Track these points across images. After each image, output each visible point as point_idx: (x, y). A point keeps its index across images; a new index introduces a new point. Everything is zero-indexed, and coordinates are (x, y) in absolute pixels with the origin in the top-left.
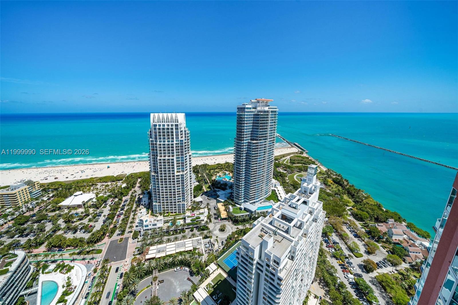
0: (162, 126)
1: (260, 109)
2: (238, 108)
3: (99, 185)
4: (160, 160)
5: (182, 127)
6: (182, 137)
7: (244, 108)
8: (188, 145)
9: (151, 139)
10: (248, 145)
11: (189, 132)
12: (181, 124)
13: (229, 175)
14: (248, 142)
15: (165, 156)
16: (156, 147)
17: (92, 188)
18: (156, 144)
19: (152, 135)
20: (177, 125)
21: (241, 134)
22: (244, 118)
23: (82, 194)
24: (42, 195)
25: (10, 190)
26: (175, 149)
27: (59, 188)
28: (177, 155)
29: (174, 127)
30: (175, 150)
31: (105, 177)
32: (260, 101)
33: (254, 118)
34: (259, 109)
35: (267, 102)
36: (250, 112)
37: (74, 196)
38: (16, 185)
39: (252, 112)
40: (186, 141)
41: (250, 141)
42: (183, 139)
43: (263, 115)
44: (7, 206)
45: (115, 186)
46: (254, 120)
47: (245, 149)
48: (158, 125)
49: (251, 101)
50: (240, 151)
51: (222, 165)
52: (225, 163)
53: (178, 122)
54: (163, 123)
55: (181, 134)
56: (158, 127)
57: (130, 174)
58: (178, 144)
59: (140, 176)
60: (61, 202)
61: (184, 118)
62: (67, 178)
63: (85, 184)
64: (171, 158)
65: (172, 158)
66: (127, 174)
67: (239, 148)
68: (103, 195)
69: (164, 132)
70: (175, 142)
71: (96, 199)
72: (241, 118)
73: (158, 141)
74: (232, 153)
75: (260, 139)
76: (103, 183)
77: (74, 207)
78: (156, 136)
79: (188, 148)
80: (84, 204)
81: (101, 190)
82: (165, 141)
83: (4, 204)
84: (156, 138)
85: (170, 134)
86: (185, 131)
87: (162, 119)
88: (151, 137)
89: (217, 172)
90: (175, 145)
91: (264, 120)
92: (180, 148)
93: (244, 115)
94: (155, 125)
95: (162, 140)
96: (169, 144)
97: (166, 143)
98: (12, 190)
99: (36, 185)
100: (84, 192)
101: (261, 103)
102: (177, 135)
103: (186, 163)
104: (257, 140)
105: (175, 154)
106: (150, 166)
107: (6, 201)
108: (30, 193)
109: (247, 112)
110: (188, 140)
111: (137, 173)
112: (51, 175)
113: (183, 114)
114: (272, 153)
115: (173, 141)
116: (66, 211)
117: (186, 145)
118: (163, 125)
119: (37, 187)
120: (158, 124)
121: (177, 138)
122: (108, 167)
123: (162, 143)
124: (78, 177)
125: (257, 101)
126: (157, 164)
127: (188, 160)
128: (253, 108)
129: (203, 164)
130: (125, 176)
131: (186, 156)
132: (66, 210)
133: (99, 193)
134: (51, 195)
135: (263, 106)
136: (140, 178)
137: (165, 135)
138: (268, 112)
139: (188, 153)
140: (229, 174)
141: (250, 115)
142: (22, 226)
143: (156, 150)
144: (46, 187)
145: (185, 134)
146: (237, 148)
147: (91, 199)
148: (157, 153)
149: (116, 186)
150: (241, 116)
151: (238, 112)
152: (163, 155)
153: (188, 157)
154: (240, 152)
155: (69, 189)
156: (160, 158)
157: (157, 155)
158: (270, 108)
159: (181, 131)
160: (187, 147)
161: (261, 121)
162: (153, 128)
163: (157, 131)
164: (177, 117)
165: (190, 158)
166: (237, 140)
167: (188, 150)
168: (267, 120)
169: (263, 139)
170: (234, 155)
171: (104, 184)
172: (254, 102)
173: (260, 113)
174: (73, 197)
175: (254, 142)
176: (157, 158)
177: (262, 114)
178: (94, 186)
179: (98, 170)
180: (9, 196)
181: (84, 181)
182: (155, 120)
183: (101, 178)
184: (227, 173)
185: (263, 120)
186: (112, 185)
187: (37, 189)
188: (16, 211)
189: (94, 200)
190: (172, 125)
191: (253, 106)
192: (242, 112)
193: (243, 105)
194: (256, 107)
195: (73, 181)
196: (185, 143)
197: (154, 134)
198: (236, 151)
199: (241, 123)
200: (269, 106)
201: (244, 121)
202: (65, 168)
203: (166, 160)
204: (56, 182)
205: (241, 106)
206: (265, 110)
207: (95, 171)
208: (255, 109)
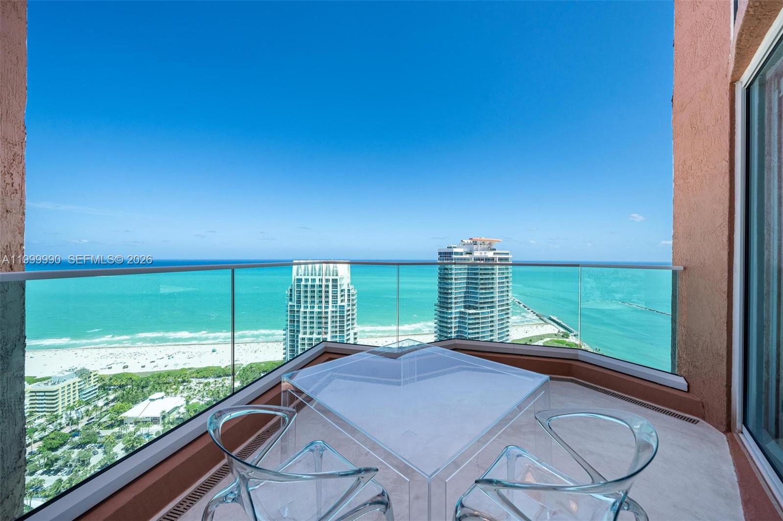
0: (310, 280)
1: (479, 255)
2: (440, 253)
3: (194, 381)
4: (303, 339)
5: (343, 284)
6: (342, 301)
7: (451, 253)
8: (353, 315)
9: (290, 303)
10: (460, 317)
11: (355, 292)
12: (342, 279)
14: (461, 313)
15: (312, 333)
16: (298, 317)
17: (181, 388)
18: (298, 311)
19: (293, 295)
20: (335, 281)
21: (446, 298)
22: (451, 270)
23: (162, 398)
24: (97, 396)
25: (50, 384)
26: (329, 320)
27: (127, 385)
28: (332, 332)
29: (330, 284)
30: (329, 323)
31: (206, 369)
32: (479, 242)
33: (468, 269)
34: (477, 254)
35: (490, 244)
36: (462, 259)
37: (150, 400)
38: (61, 375)
39: (465, 259)
40: (350, 308)
41: (463, 310)
42: (345, 304)
43: (484, 264)
44: (37, 414)
45: (221, 385)
46: (468, 273)
47: (454, 324)
48: (303, 280)
49: (462, 241)
50: (446, 327)
53: (337, 275)
54: (313, 277)
55: (342, 296)
56: (303, 283)
57: (249, 365)
58: (336, 312)
60: (125, 411)
61: (348, 270)
62: (143, 367)
63: (171, 379)
64: (322, 336)
65: (325, 337)
66: (242, 365)
67: (444, 322)
68: (198, 401)
69: (314, 291)
70: (330, 309)
71: (185, 408)
72: (447, 269)
73: (302, 306)
75: (481, 306)
76: (200, 379)
77: (146, 422)
78: (299, 297)
79: (353, 319)
80: (164, 417)
81: (196, 392)
82: (313, 307)
83: (34, 410)
84: (299, 302)
85: (323, 294)
86: (349, 290)
87: (312, 270)
88: (291, 300)
90: (330, 315)
91: (488, 274)
92: (338, 320)
93: (452, 264)
94: (299, 280)
95: (309, 305)
96: (320, 313)
97: (316, 310)
98: (54, 384)
99: (92, 378)
100: (167, 394)
101: (479, 246)
102: (335, 297)
104: (476, 308)
105: (330, 330)
106: (285, 351)
107: (39, 404)
108: (80, 390)
109: (455, 259)
110: (353, 305)
111: (260, 363)
112: (119, 360)
113: (347, 265)
114: (507, 334)
115: (327, 307)
116: (131, 428)
117: (349, 315)
118: (313, 280)
119: (93, 381)
120: (303, 278)
121: (335, 302)
122: (213, 351)
123: (308, 310)
124: (161, 367)
125: (473, 242)
126: (297, 347)
128: (467, 253)
130: (240, 368)
131: (349, 334)
132: (131, 426)
133: (192, 396)
134: (111, 397)
135: (484, 250)
136: (264, 372)
137: (314, 297)
138: (493, 259)
139: (352, 329)
141: (460, 264)
142: (53, 453)
143: (298, 322)
144: (107, 382)
145: (349, 295)
146: (440, 321)
147: (176, 408)
148: (298, 326)
149: (222, 386)
150: (446, 267)
151: (441, 260)
152: (308, 331)
153: (352, 337)
154: (446, 330)
155: (143, 387)
156: (304, 336)
157: (298, 331)
158: (497, 253)
159: (342, 291)
160: (350, 317)
162: (296, 284)
163: (302, 289)
164: (336, 269)
165: (355, 339)
166: (440, 307)
167: (353, 324)
168: (492, 274)
169: (488, 307)
170: (436, 334)
171: (202, 380)
172: (468, 244)
173: (478, 262)
174: (147, 401)
175: (471, 311)
176: (297, 336)
177: (482, 262)
178: (185, 384)
179: (195, 355)
180: (46, 394)
181: (169, 374)
182: (300, 271)
183: (200, 369)
185: (485, 274)
186: (216, 384)
187: (93, 384)
188: (49, 424)
189: (182, 410)
190: (327, 280)
191: (466, 250)
192: (448, 260)
193: (448, 247)
194: (471, 251)
195: (152, 373)
196: (348, 311)
197: (296, 294)
198: (438, 327)
199: (446, 279)
200: (495, 249)
201: (451, 274)
202: (143, 350)
203: (314, 340)
204: (123, 374)
205: (445, 249)
206: (488, 256)
207: (190, 356)
208: (470, 255)
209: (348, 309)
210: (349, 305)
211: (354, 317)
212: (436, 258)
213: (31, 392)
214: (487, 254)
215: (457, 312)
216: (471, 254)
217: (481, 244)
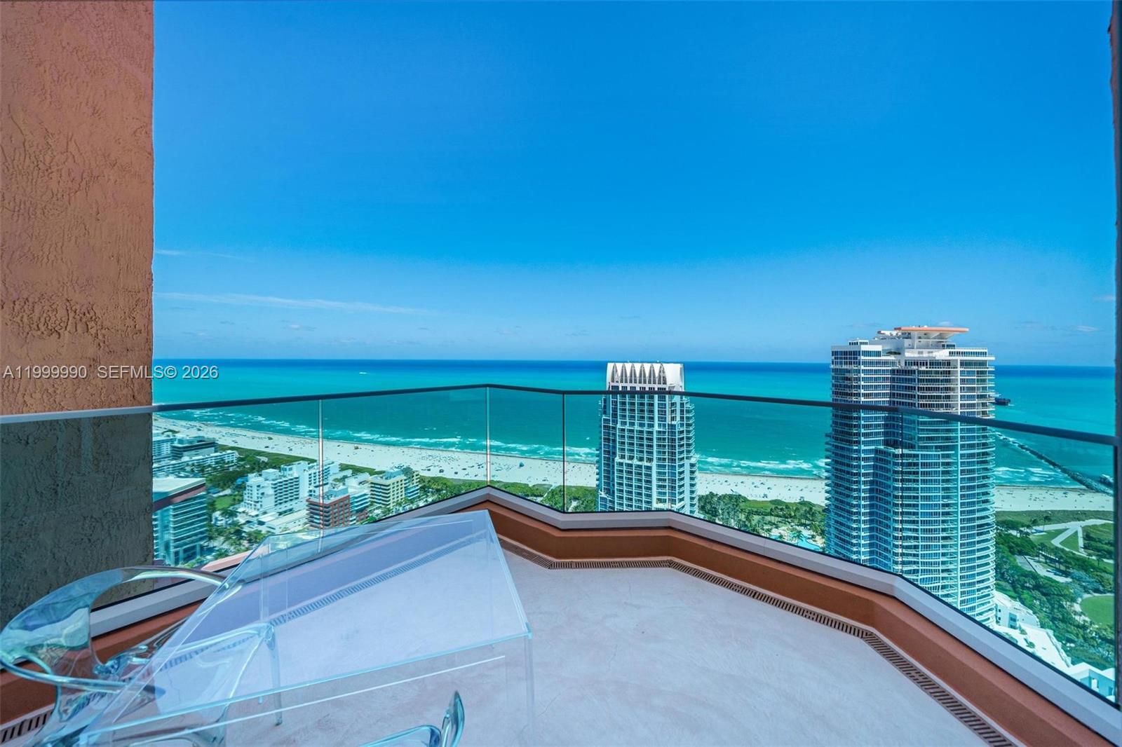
1: (916, 355)
2: (835, 353)
4: (621, 464)
6: (673, 419)
7: (857, 353)
8: (688, 438)
9: (604, 417)
10: (875, 459)
11: (691, 407)
12: (672, 388)
13: (811, 541)
14: (877, 451)
15: (631, 458)
16: (614, 435)
18: (614, 428)
19: (607, 407)
20: (662, 390)
21: (847, 425)
22: (858, 379)
24: (419, 497)
25: (384, 477)
26: (656, 443)
27: (442, 490)
28: (659, 459)
30: (655, 447)
31: (514, 485)
32: (915, 334)
33: (893, 380)
34: (910, 354)
35: (941, 336)
36: (878, 363)
38: (392, 471)
39: (885, 363)
40: (684, 429)
41: (882, 447)
42: (677, 422)
43: (927, 372)
44: (376, 504)
46: (892, 387)
47: (865, 468)
49: (879, 332)
50: (848, 473)
51: (787, 506)
52: (800, 503)
53: (665, 383)
54: (633, 384)
55: (673, 411)
57: (558, 487)
58: (664, 432)
59: (577, 496)
61: (681, 374)
62: (456, 473)
64: (645, 463)
65: (649, 464)
66: (551, 486)
67: (843, 464)
69: (634, 403)
70: (656, 428)
72: (848, 379)
73: (619, 421)
74: (820, 478)
75: (921, 444)
78: (615, 410)
79: (689, 445)
82: (632, 424)
83: (374, 500)
84: (615, 415)
85: (646, 408)
86: (682, 405)
87: (631, 376)
88: (605, 413)
89: (770, 523)
90: (655, 436)
91: (937, 389)
93: (858, 371)
94: (615, 388)
95: (628, 421)
96: (641, 432)
97: (637, 428)
98: (387, 479)
99: (415, 478)
101: (917, 341)
102: (662, 412)
103: (682, 483)
104: (912, 447)
105: (655, 456)
106: (598, 476)
107: (378, 495)
108: (406, 488)
109: (865, 363)
110: (688, 425)
111: (571, 487)
112: (437, 463)
113: (679, 366)
114: (984, 498)
115: (651, 426)
117: (682, 439)
118: (633, 388)
119: (415, 481)
120: (620, 385)
121: (662, 419)
122: (521, 465)
123: (627, 427)
125: (902, 334)
126: (613, 473)
127: (687, 475)
128: (890, 353)
129: (731, 493)
130: (548, 489)
131: (683, 465)
134: (430, 500)
135: (927, 347)
136: (576, 499)
137: (634, 410)
138: (948, 363)
139: (687, 458)
140: (813, 537)
141: (876, 371)
143: (614, 441)
144: (426, 483)
145: (682, 411)
146: (836, 462)
148: (614, 447)
150: (847, 375)
151: (837, 363)
152: (627, 454)
153: (687, 468)
154: (847, 476)
156: (621, 461)
157: (614, 454)
158: (958, 353)
160: (685, 442)
161: (919, 389)
162: (611, 392)
164: (664, 372)
165: (692, 472)
166: (836, 439)
167: (689, 452)
168: (947, 389)
169: (937, 447)
170: (829, 482)
172: (892, 337)
173: (915, 368)
175: (899, 451)
176: (613, 460)
177: (923, 368)
179: (504, 467)
180: (382, 487)
182: (616, 377)
183: (507, 483)
184: (806, 533)
185: (929, 389)
187: (415, 484)
190: (651, 390)
191: (886, 348)
192: (850, 363)
193: (850, 343)
194: (898, 349)
195: (464, 481)
196: (682, 432)
197: (611, 406)
198: (833, 470)
199: (847, 394)
200: (954, 346)
201: (858, 387)
202: (456, 455)
203: (634, 468)
204: (440, 478)
205: (844, 345)
206: (937, 358)
207: (498, 468)
208: (898, 356)
209: (681, 429)
210: (682, 425)
211: (691, 442)
212: (827, 359)
213: (372, 483)
214: (934, 354)
215: (870, 451)
216: (899, 354)
217: (920, 338)
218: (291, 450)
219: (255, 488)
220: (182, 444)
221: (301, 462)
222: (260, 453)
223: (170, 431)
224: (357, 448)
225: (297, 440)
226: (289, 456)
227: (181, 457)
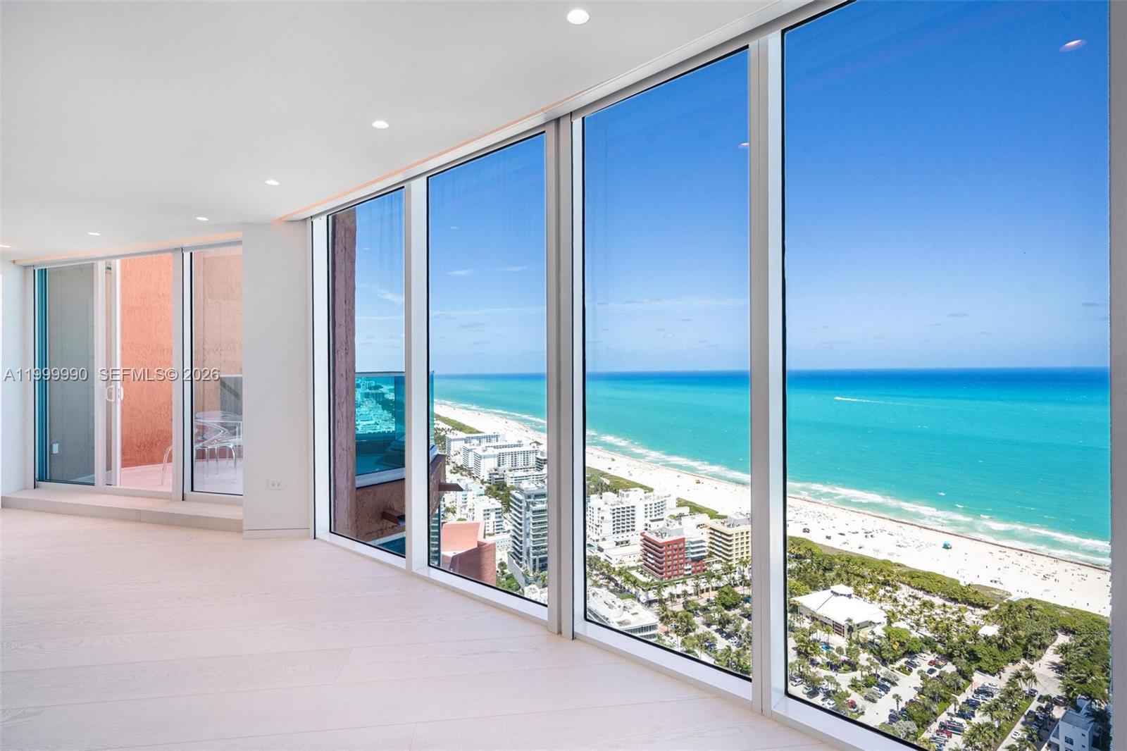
3: (904, 592)
17: (882, 592)
23: (849, 596)
25: (726, 524)
27: (806, 557)
31: (928, 575)
37: (832, 592)
38: (736, 517)
44: (716, 557)
45: (955, 617)
57: (1025, 600)
59: (1071, 627)
60: (801, 595)
62: (829, 538)
63: (866, 571)
66: (1009, 595)
68: (908, 628)
71: (884, 629)
76: (916, 591)
77: (826, 624)
80: (850, 630)
81: (906, 611)
83: (713, 551)
98: (729, 526)
100: (859, 594)
107: (718, 546)
116: (807, 624)
122: (946, 546)
124: (853, 545)
130: (1002, 598)
132: (807, 620)
133: (899, 616)
136: (1067, 631)
142: (726, 612)
147: (871, 623)
149: (959, 621)
155: (825, 569)
171: (920, 594)
174: (828, 592)
178: (888, 588)
179: (911, 544)
180: (723, 536)
181: (864, 561)
183: (917, 571)
186: (946, 612)
188: (725, 574)
189: (879, 631)
195: (840, 551)
202: (831, 511)
204: (803, 541)
207: (901, 544)
213: (711, 528)
218: (631, 475)
219: (596, 511)
220: (543, 456)
221: (638, 489)
222: (603, 474)
223: (536, 442)
224: (698, 482)
225: (638, 464)
226: (628, 482)
227: (542, 469)
